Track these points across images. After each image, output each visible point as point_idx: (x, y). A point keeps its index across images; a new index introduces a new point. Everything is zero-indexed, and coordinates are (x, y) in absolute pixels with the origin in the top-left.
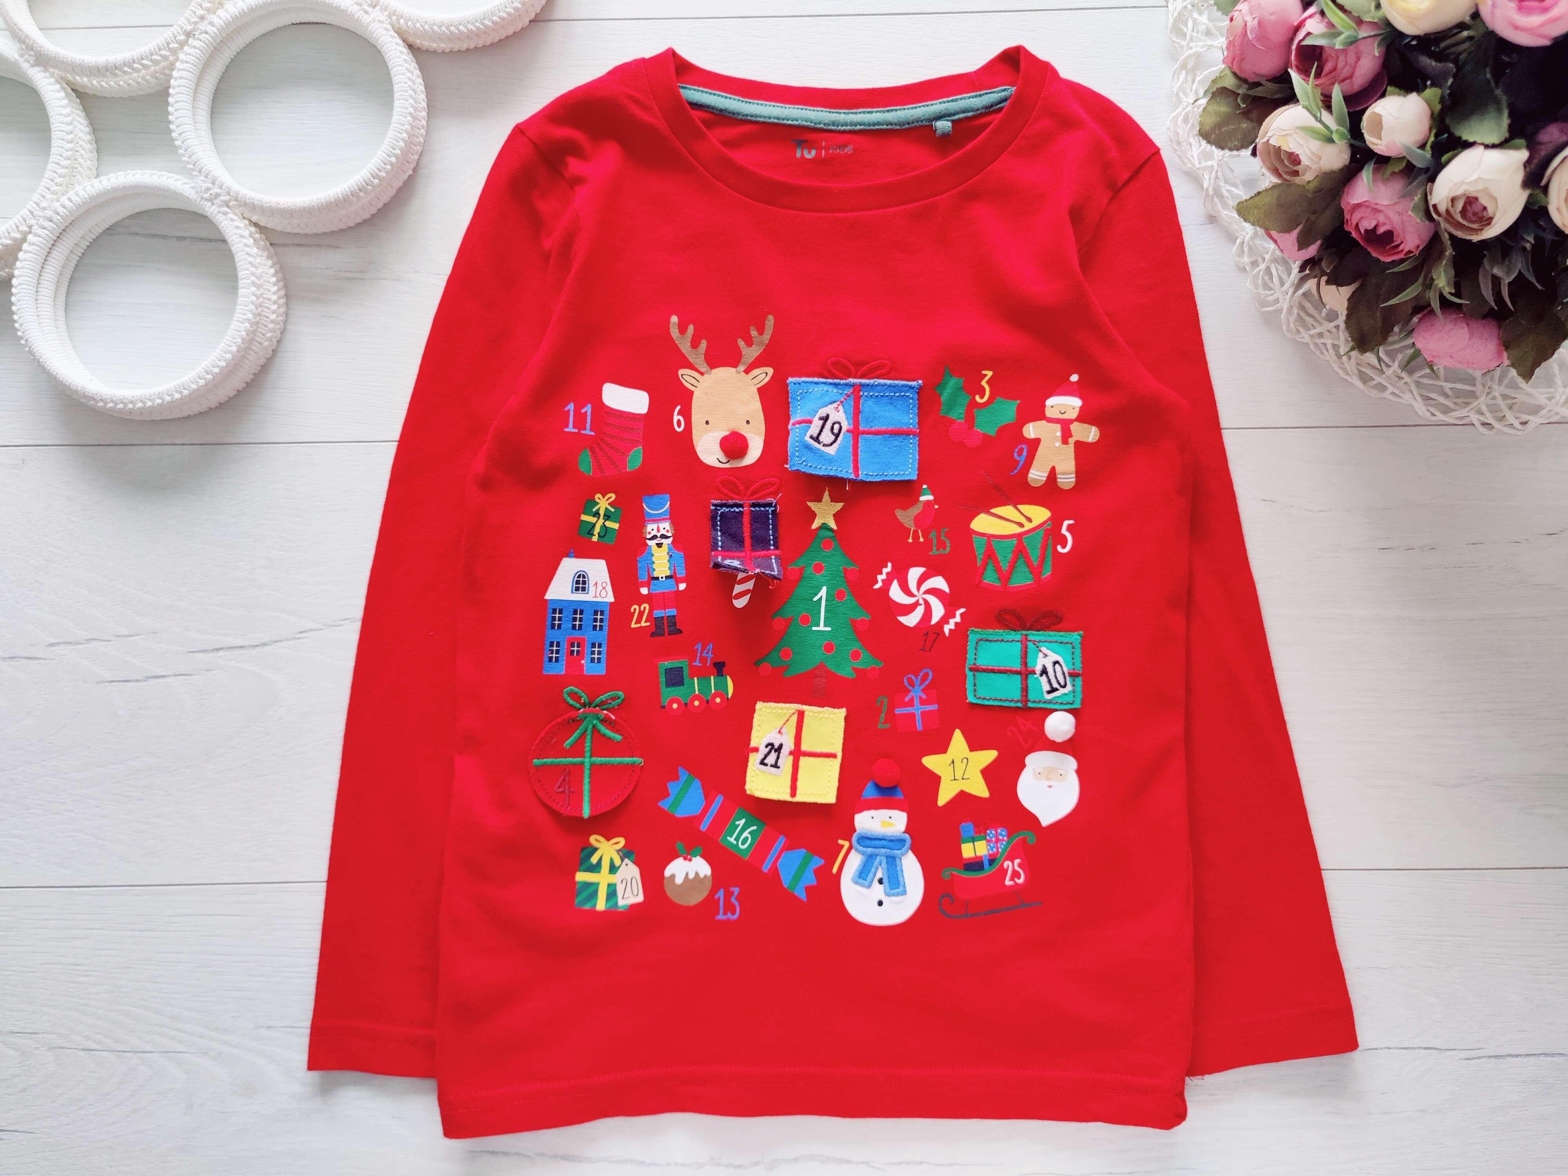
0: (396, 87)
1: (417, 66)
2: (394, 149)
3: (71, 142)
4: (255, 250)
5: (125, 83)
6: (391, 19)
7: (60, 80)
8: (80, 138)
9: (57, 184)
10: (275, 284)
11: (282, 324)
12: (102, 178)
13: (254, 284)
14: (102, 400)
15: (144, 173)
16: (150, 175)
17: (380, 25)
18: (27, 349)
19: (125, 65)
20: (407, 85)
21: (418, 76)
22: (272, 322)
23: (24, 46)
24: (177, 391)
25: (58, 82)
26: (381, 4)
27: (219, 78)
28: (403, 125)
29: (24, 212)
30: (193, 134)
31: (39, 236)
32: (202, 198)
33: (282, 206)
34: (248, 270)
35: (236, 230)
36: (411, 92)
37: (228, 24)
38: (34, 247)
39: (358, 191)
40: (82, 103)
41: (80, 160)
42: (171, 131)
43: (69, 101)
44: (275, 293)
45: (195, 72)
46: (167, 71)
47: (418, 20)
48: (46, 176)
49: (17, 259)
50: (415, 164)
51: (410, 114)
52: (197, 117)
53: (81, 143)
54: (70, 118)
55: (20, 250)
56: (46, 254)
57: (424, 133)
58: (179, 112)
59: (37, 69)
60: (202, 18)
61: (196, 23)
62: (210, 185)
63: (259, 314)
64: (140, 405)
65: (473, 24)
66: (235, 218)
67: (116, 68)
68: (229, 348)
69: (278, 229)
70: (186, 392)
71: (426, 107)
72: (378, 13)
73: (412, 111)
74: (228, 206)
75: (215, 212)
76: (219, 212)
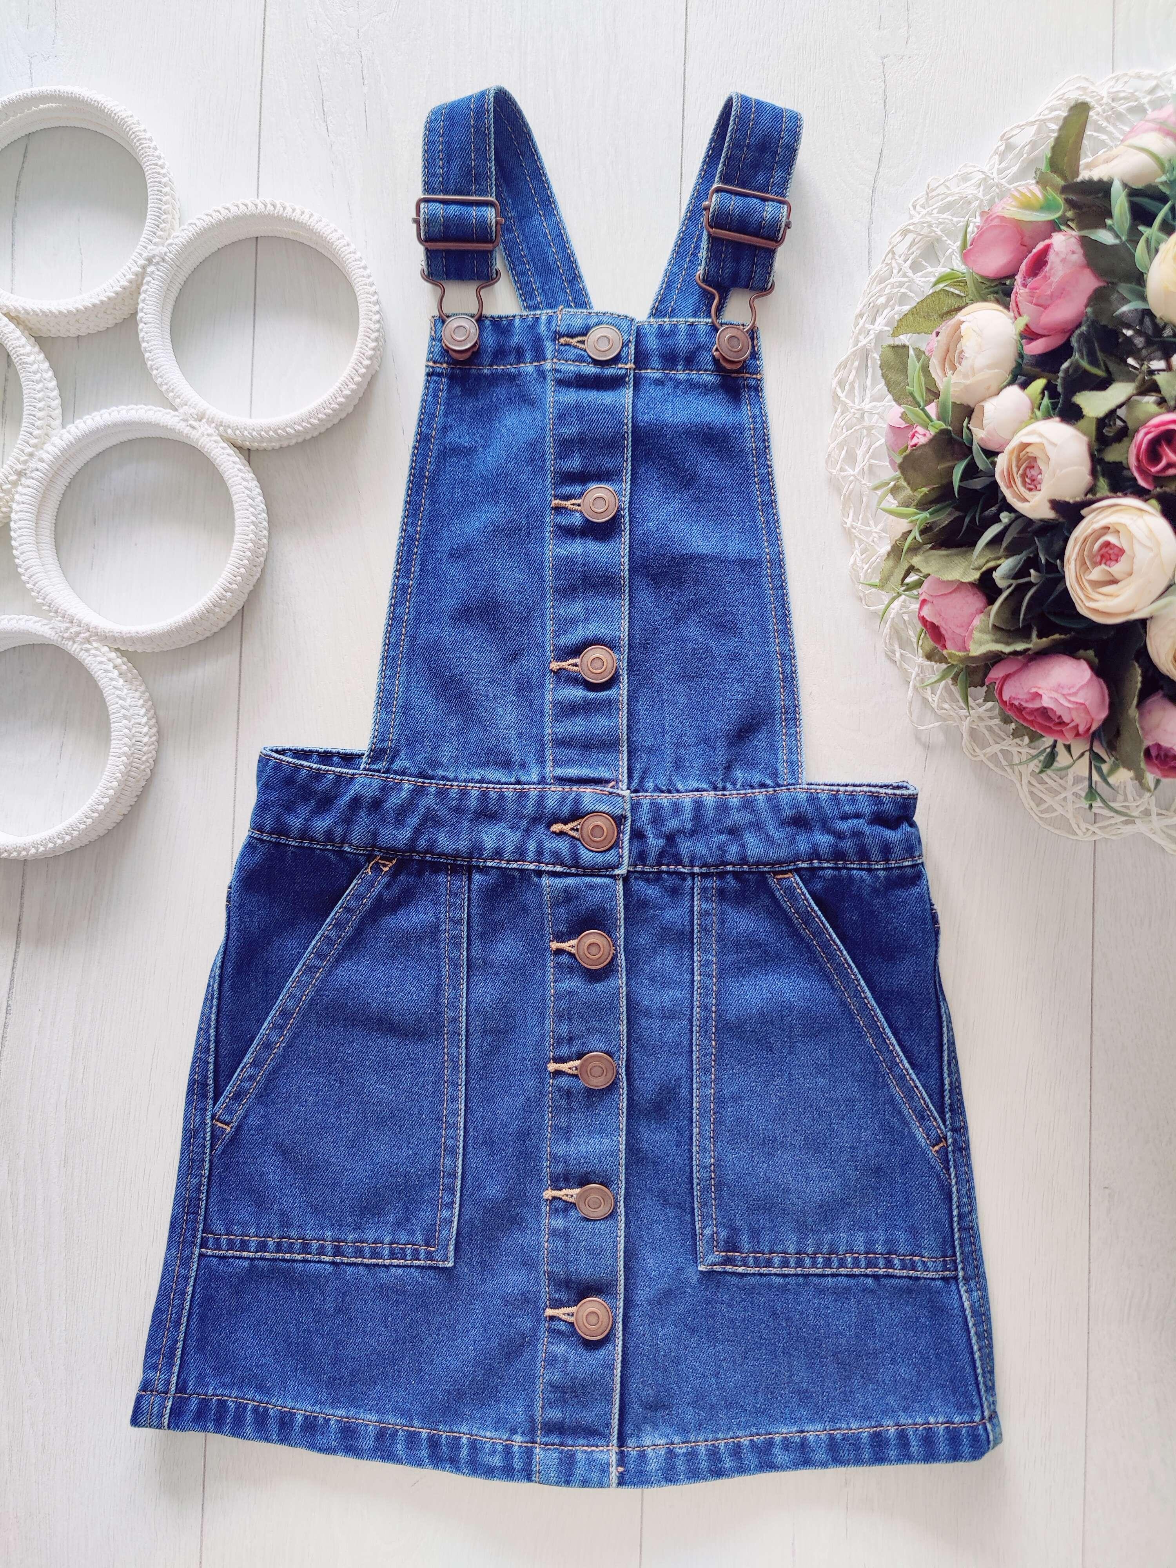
0: (235, 498)
1: (250, 471)
2: (242, 560)
4: (121, 679)
6: (219, 430)
10: (143, 707)
13: (125, 717)
16: (9, 621)
17: (209, 437)
20: (244, 495)
21: (253, 479)
22: (146, 744)
24: (66, 833)
26: (207, 418)
27: (57, 508)
28: (247, 536)
32: (63, 637)
33: (142, 634)
34: (117, 703)
35: (98, 665)
36: (250, 502)
37: (57, 457)
39: (213, 607)
42: (20, 575)
44: (144, 716)
45: (33, 511)
50: (262, 566)
51: (252, 521)
52: (43, 555)
58: (24, 554)
60: (31, 455)
61: (25, 462)
62: (68, 625)
63: (134, 745)
64: (33, 851)
65: (299, 424)
66: (98, 653)
68: (110, 784)
69: (141, 651)
70: (75, 833)
71: (265, 509)
72: (206, 426)
73: (254, 519)
74: (89, 642)
75: (78, 651)
76: (81, 650)
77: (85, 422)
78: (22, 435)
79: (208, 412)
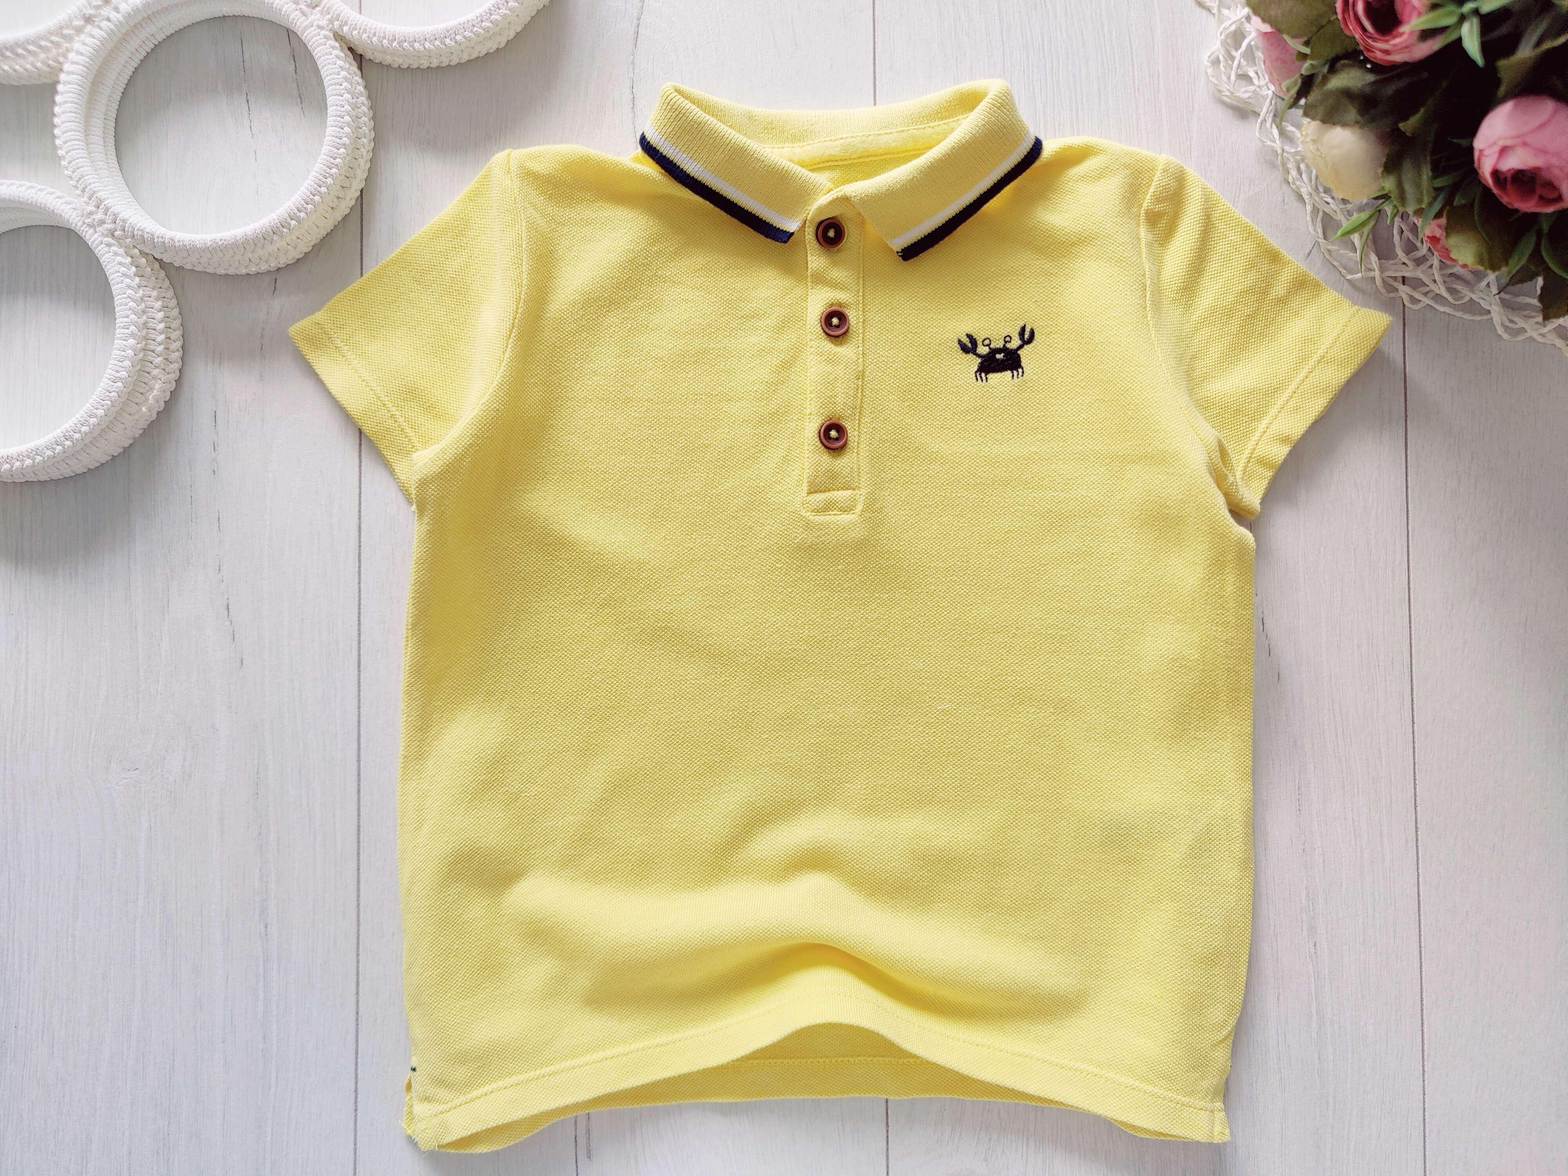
1: (362, 84)
4: (144, 291)
5: (10, 68)
6: (333, 24)
13: (133, 335)
17: (319, 30)
19: (7, 49)
20: (343, 109)
24: (28, 457)
26: (323, 5)
30: (81, 143)
32: (84, 223)
33: (177, 244)
34: (128, 317)
35: (119, 266)
37: (137, 11)
39: (271, 233)
42: (54, 137)
45: (90, 67)
46: (57, 61)
47: (365, 31)
51: (343, 144)
58: (65, 114)
61: (97, 7)
62: (94, 209)
63: (139, 372)
65: (430, 42)
66: (121, 251)
68: (95, 411)
70: (38, 459)
72: (318, 16)
74: (112, 237)
75: (96, 242)
76: (102, 243)
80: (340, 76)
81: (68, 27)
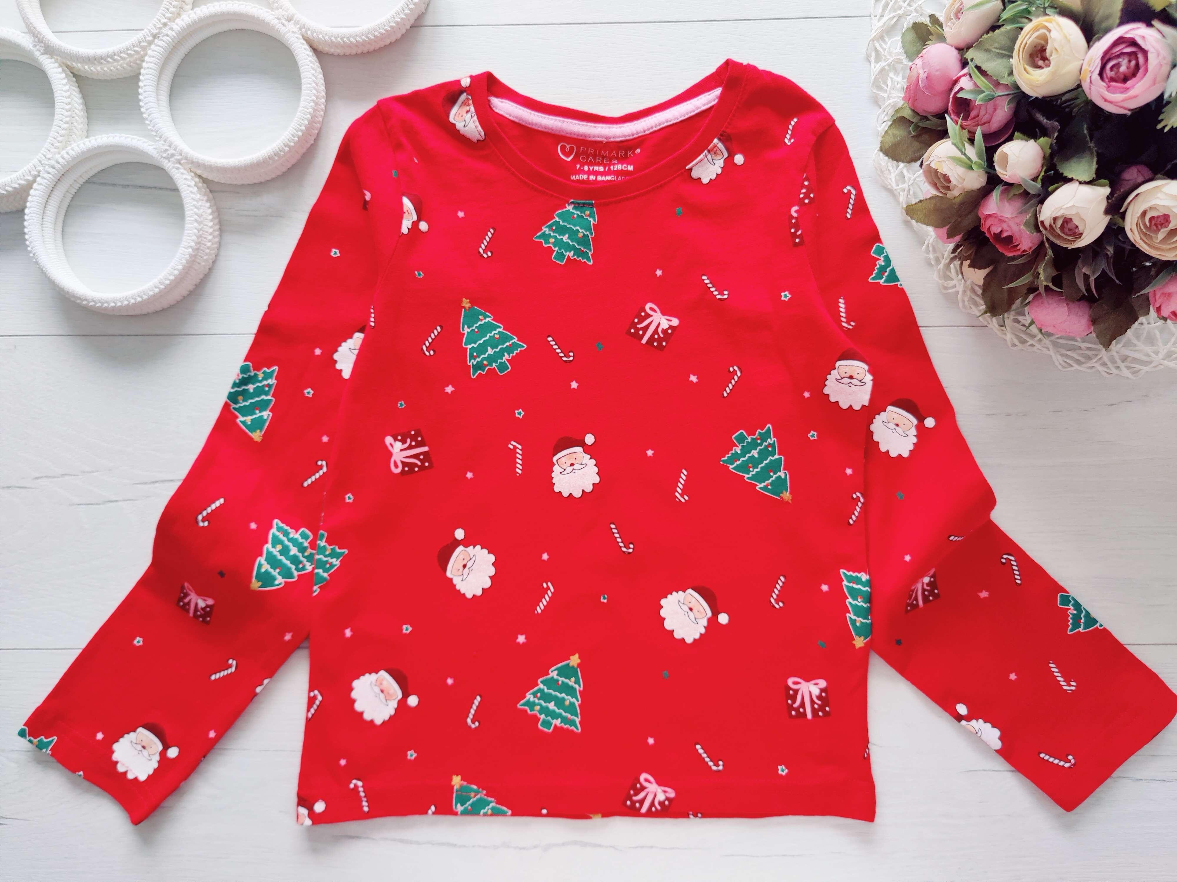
0: (303, 81)
1: (319, 66)
2: (300, 126)
3: (69, 111)
4: (198, 196)
5: (108, 68)
6: (301, 30)
7: (62, 65)
8: (75, 108)
9: (58, 142)
10: (211, 221)
11: (217, 250)
12: (91, 138)
13: (196, 221)
14: (86, 300)
15: (121, 137)
16: (125, 138)
17: (293, 34)
18: (34, 260)
19: (108, 57)
20: (311, 80)
21: (320, 73)
22: (208, 248)
23: (36, 39)
24: (139, 296)
25: (60, 66)
26: (294, 19)
27: (176, 68)
28: (308, 109)
29: (35, 161)
30: (156, 109)
31: (45, 179)
32: (162, 157)
33: (219, 165)
34: (192, 210)
35: (185, 181)
36: (314, 85)
37: (183, 30)
38: (41, 186)
39: (274, 156)
40: (77, 82)
41: (75, 124)
42: (140, 107)
43: (68, 80)
44: (211, 227)
45: (159, 64)
46: (138, 62)
47: (321, 32)
48: (51, 135)
49: (28, 195)
50: (315, 136)
51: (313, 100)
52: (160, 97)
53: (77, 111)
54: (69, 93)
55: (31, 188)
56: (50, 191)
57: (323, 115)
58: (146, 93)
59: (46, 56)
60: (165, 25)
61: (160, 28)
62: (168, 148)
63: (199, 243)
64: (112, 304)
65: (360, 37)
66: (185, 172)
67: (102, 59)
68: (177, 267)
69: (216, 180)
70: (145, 297)
71: (325, 95)
72: (293, 26)
73: (314, 98)
74: (180, 163)
75: (171, 167)
76: (173, 167)
77: (208, 8)
78: (162, 10)
79: (296, 16)
80: (308, 61)
81: (143, 41)
